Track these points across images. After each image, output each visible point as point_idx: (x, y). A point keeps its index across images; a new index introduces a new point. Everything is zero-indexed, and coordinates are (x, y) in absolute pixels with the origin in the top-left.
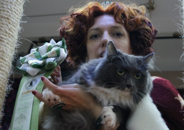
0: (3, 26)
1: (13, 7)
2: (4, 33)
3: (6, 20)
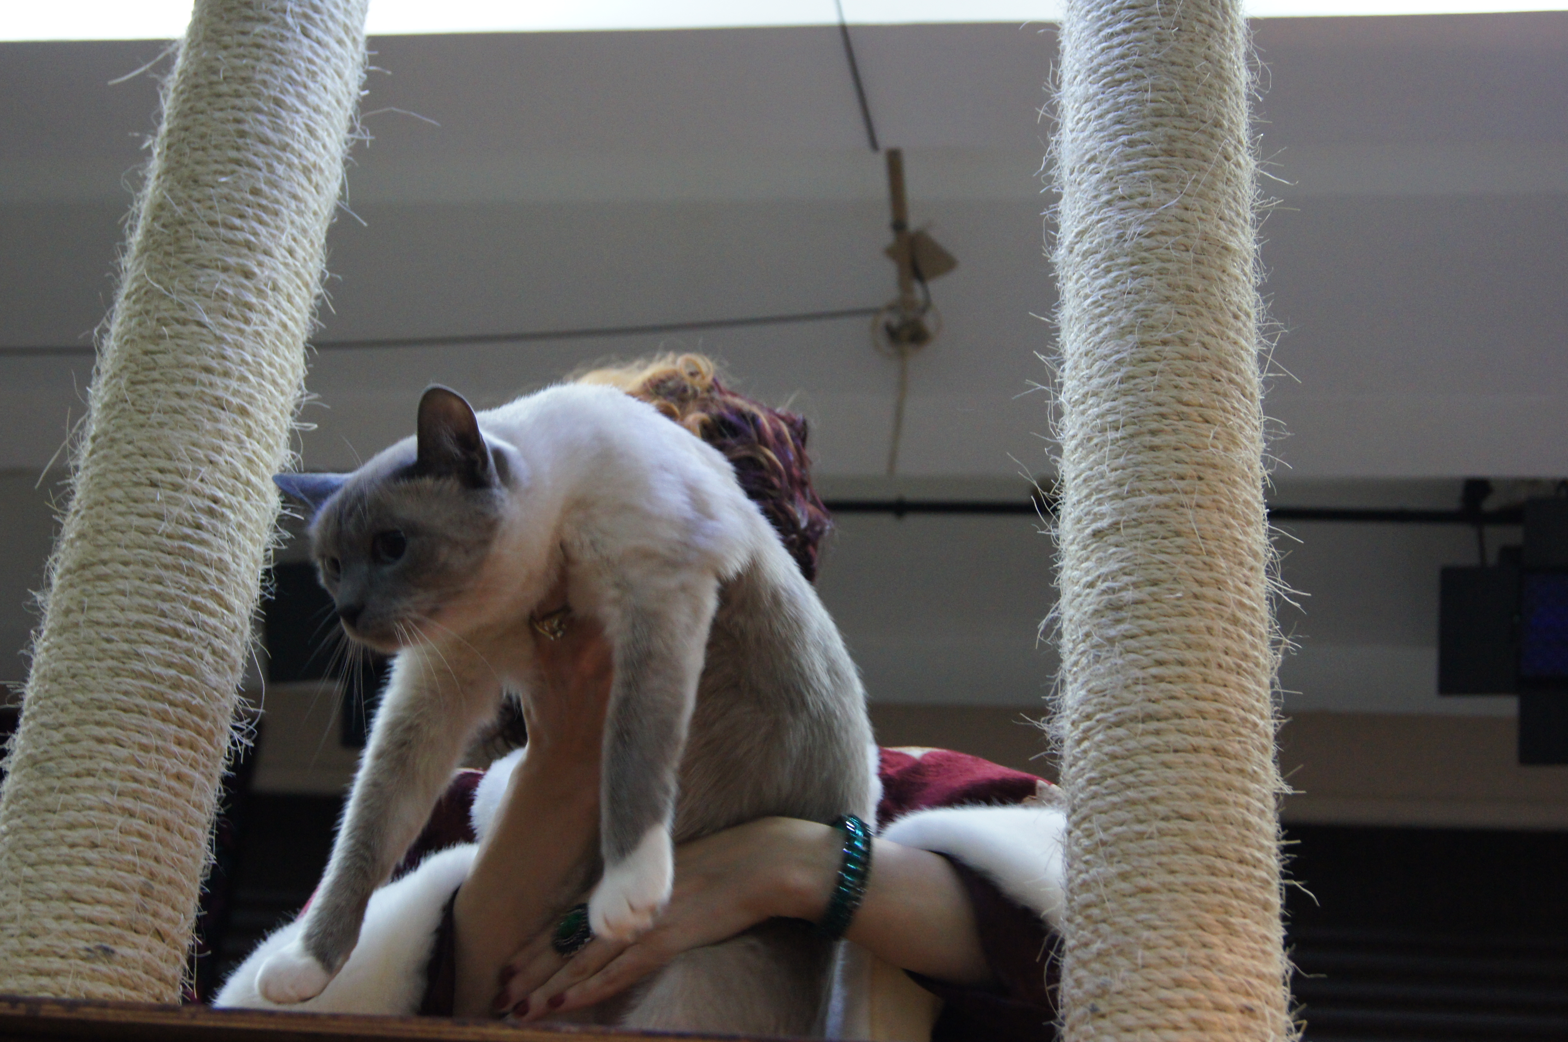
0: (224, 445)
1: (264, 359)
2: (224, 479)
3: (235, 416)
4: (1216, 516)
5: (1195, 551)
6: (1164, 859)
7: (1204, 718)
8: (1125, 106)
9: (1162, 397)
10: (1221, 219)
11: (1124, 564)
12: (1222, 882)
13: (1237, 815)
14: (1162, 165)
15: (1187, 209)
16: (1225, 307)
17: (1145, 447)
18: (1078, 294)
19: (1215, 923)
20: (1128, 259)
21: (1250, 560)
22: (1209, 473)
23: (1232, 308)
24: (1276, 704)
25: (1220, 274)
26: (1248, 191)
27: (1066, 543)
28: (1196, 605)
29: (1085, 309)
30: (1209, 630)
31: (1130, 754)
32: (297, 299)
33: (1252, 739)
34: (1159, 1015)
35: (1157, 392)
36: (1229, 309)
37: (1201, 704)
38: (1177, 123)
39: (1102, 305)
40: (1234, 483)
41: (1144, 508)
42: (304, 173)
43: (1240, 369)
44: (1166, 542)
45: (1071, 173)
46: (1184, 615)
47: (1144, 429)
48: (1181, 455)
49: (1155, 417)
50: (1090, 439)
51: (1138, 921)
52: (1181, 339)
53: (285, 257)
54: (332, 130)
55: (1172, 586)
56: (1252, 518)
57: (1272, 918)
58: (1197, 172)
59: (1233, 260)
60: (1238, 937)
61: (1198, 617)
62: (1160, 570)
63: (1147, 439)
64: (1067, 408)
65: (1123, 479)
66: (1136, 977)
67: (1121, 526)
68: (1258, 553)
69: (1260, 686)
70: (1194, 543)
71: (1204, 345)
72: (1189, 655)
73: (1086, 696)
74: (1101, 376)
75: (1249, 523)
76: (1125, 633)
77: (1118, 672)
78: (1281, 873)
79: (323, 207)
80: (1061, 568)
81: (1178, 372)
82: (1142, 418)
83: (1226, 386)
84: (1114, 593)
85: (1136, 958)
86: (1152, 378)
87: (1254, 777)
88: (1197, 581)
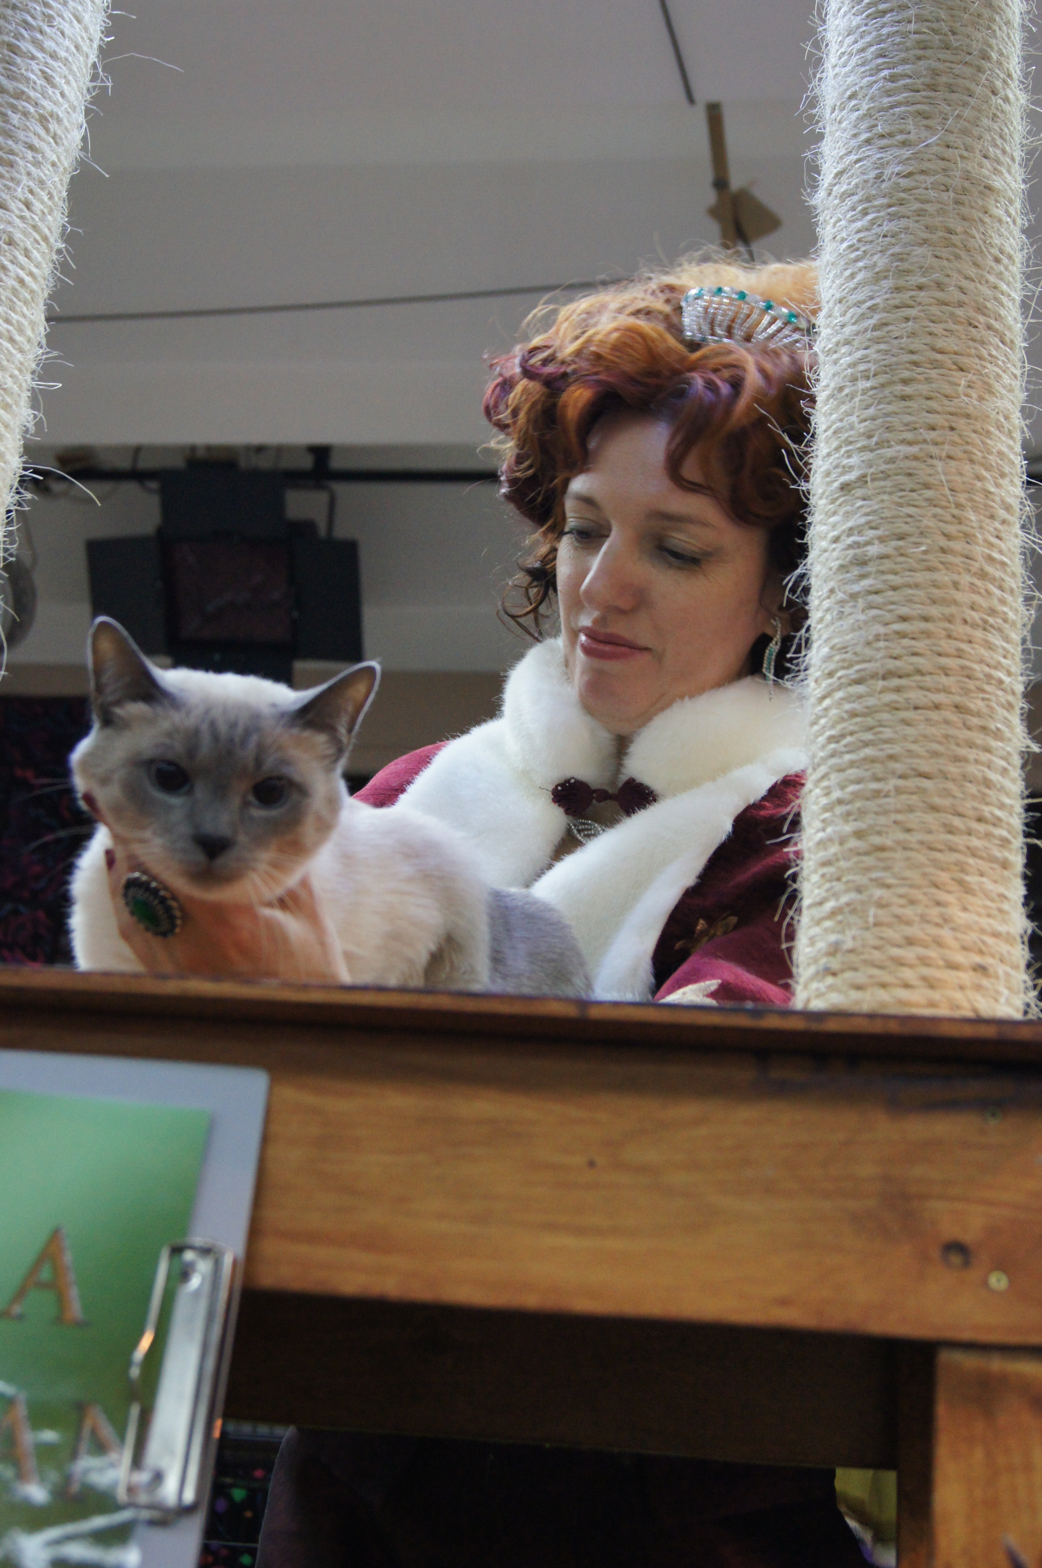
4: (967, 468)
5: (944, 504)
6: (900, 817)
7: (947, 675)
8: (888, 38)
9: (916, 345)
10: (986, 157)
11: (870, 518)
12: (959, 840)
13: (976, 773)
14: (925, 100)
15: (948, 147)
16: (984, 249)
17: (896, 397)
18: (834, 238)
19: (950, 881)
20: (885, 201)
21: (1002, 513)
22: (961, 423)
23: (992, 251)
24: (1025, 661)
25: (981, 215)
26: (1018, 127)
27: (816, 498)
28: (942, 559)
29: (841, 254)
30: (956, 585)
31: (870, 712)
32: (35, 254)
33: (997, 696)
34: (890, 973)
35: (910, 340)
36: (990, 252)
37: (943, 661)
38: (939, 56)
39: (857, 250)
40: (988, 434)
41: (892, 460)
42: (41, 122)
43: (1000, 315)
44: (914, 494)
45: (833, 112)
46: (929, 569)
47: (895, 378)
48: (933, 404)
49: (908, 365)
50: (841, 389)
51: (871, 880)
52: (938, 284)
53: (21, 210)
54: (70, 78)
55: (918, 540)
56: (1007, 469)
57: (1011, 876)
58: (961, 108)
59: (996, 201)
60: (974, 895)
61: (944, 572)
62: (906, 523)
63: (899, 388)
64: (821, 358)
65: (874, 430)
66: (868, 935)
67: (869, 479)
68: (1011, 506)
69: (1008, 642)
70: (943, 495)
71: (961, 289)
72: (934, 611)
73: (829, 652)
74: (854, 324)
75: (1003, 475)
76: (870, 589)
77: (860, 628)
78: (1024, 831)
79: (62, 158)
80: (810, 524)
81: (933, 318)
82: (895, 367)
83: (983, 332)
84: (859, 547)
85: (868, 916)
86: (904, 325)
87: (998, 735)
88: (945, 535)
